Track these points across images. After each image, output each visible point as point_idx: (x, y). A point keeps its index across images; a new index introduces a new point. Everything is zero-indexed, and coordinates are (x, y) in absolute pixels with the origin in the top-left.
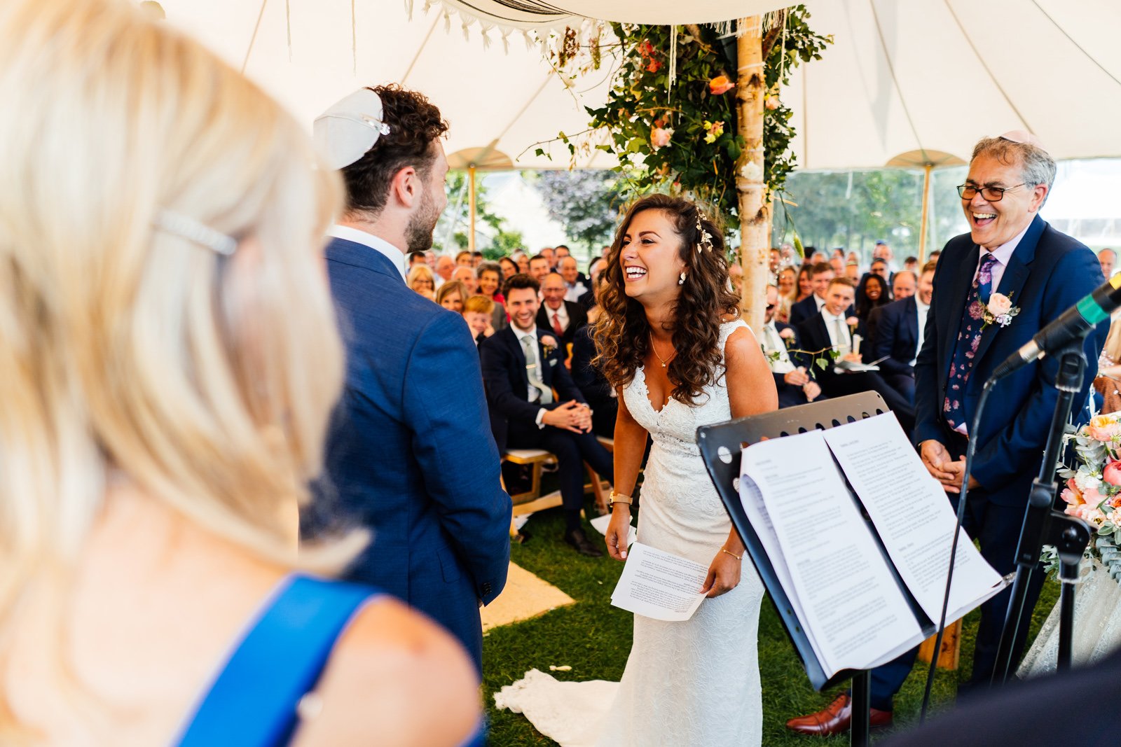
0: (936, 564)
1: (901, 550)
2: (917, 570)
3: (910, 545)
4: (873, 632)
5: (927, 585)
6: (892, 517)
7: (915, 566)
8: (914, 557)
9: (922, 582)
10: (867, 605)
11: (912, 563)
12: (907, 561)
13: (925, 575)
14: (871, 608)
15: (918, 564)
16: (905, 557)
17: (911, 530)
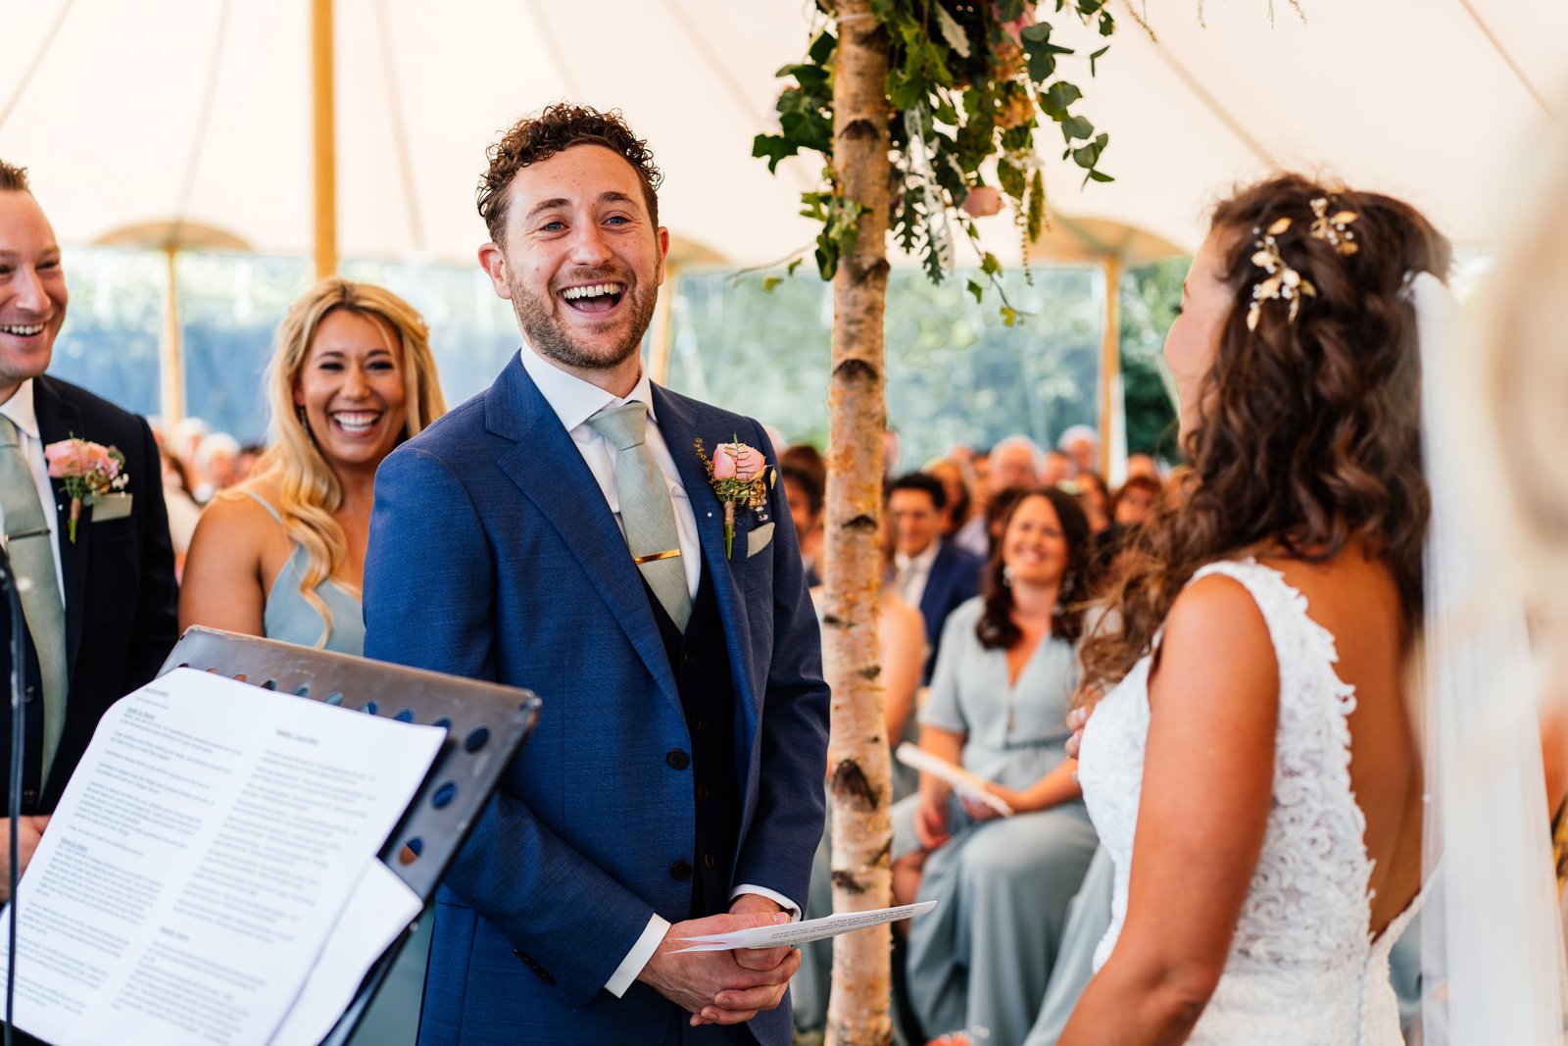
0: (176, 996)
1: (164, 930)
2: (144, 974)
3: (182, 937)
4: (49, 998)
5: (128, 1003)
6: (211, 880)
7: (150, 967)
8: (164, 956)
9: (128, 994)
10: (82, 964)
11: (153, 960)
12: (150, 950)
13: (145, 992)
14: (82, 973)
15: (157, 970)
16: (156, 944)
17: (209, 920)
